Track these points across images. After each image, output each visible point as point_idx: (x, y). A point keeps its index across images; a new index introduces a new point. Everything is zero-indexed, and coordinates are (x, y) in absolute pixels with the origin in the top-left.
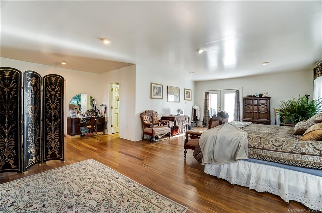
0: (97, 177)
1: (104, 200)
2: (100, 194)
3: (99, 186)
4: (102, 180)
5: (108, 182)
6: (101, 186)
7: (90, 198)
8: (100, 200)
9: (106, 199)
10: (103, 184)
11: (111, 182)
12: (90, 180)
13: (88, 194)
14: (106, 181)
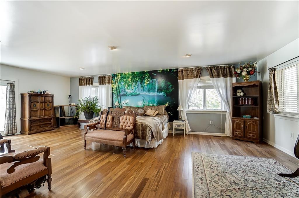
0: (219, 192)
1: (226, 173)
2: (227, 177)
3: (223, 183)
4: (216, 186)
5: (213, 181)
6: (221, 181)
7: (236, 179)
8: (229, 174)
9: (224, 172)
10: (219, 182)
11: (211, 179)
12: (229, 194)
13: (237, 182)
14: (214, 183)
